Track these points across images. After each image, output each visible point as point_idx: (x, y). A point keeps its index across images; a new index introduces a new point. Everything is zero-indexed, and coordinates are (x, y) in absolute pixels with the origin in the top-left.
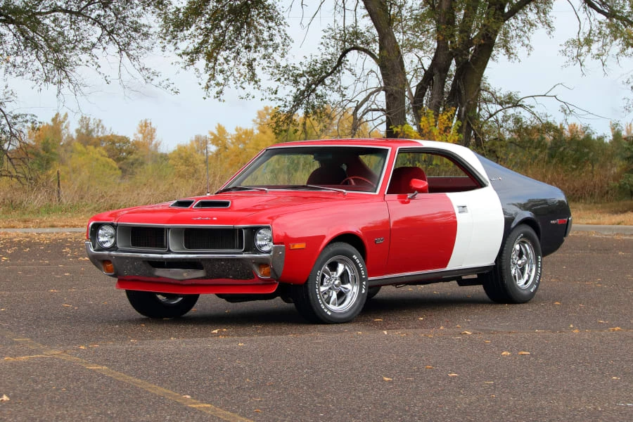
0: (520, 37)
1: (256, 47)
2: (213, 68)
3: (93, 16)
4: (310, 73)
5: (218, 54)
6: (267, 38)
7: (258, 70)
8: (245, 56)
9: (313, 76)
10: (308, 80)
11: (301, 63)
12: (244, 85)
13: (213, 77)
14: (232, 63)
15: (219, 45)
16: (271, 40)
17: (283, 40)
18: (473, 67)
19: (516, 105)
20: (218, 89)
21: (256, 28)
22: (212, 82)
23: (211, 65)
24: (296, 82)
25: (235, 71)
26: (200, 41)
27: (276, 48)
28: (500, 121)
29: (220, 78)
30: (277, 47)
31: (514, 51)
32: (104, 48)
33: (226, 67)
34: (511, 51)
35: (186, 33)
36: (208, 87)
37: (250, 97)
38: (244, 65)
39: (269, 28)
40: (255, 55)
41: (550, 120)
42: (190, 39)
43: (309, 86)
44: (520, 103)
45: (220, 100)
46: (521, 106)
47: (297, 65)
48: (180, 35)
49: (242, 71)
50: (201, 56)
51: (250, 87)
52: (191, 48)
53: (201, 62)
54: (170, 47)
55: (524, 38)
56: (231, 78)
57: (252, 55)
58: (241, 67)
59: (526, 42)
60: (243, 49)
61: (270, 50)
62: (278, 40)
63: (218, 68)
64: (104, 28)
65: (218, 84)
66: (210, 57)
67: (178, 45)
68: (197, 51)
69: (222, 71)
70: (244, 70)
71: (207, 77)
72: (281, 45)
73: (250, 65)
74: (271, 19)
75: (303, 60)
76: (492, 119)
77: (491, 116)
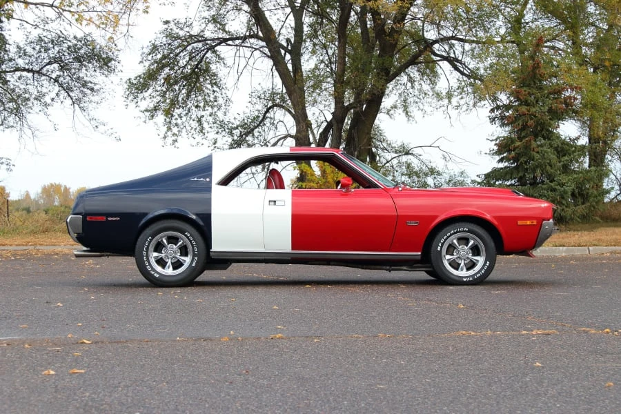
0: (417, 103)
1: (204, 107)
2: (170, 122)
3: (54, 76)
4: (241, 126)
5: (173, 111)
6: (212, 100)
7: (205, 125)
8: (195, 113)
9: (245, 129)
10: (241, 132)
11: (235, 118)
12: (194, 136)
13: (169, 129)
14: (184, 119)
15: (174, 103)
16: (216, 101)
17: (225, 101)
18: (364, 119)
19: (407, 153)
20: (174, 138)
21: (204, 91)
22: (169, 133)
23: (168, 120)
24: (231, 134)
25: (187, 125)
26: (157, 101)
27: (219, 107)
28: (395, 167)
29: (175, 130)
30: (221, 106)
31: (412, 114)
32: (62, 102)
33: (179, 121)
34: (409, 114)
35: (146, 94)
36: (165, 137)
37: (200, 145)
38: (194, 120)
39: (214, 91)
40: (203, 113)
41: (434, 165)
42: (149, 98)
43: (241, 136)
44: (410, 152)
45: (175, 147)
46: (412, 154)
47: (232, 121)
48: (141, 96)
49: (192, 125)
50: (159, 113)
51: (199, 138)
52: (152, 106)
53: (160, 118)
54: (132, 105)
55: (419, 104)
56: (184, 131)
57: (201, 113)
58: (191, 121)
59: (421, 107)
60: (193, 108)
61: (216, 109)
62: (221, 101)
63: (174, 121)
64: (61, 85)
65: (174, 134)
66: (168, 113)
67: (139, 104)
68: (156, 109)
69: (176, 125)
70: (194, 124)
71: (165, 129)
72: (223, 105)
73: (199, 121)
74: (216, 84)
75: (237, 116)
76: (388, 164)
77: (388, 162)
